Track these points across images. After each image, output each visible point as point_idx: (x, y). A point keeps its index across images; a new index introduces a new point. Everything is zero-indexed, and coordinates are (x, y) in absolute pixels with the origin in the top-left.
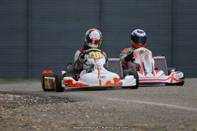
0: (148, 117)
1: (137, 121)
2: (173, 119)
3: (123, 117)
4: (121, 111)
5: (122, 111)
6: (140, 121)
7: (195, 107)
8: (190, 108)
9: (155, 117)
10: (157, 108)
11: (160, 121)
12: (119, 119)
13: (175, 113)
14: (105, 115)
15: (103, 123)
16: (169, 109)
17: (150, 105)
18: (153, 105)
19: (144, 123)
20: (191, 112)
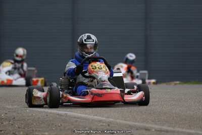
0: (49, 125)
1: (37, 129)
2: (74, 128)
3: (23, 126)
4: (21, 119)
5: (23, 119)
6: (41, 129)
7: (96, 115)
8: (92, 116)
9: (56, 126)
10: (58, 116)
11: (61, 130)
12: (19, 128)
13: (76, 121)
14: (4, 124)
15: (3, 132)
16: (70, 117)
17: (51, 113)
18: (54, 113)
19: (44, 132)
20: (92, 120)
